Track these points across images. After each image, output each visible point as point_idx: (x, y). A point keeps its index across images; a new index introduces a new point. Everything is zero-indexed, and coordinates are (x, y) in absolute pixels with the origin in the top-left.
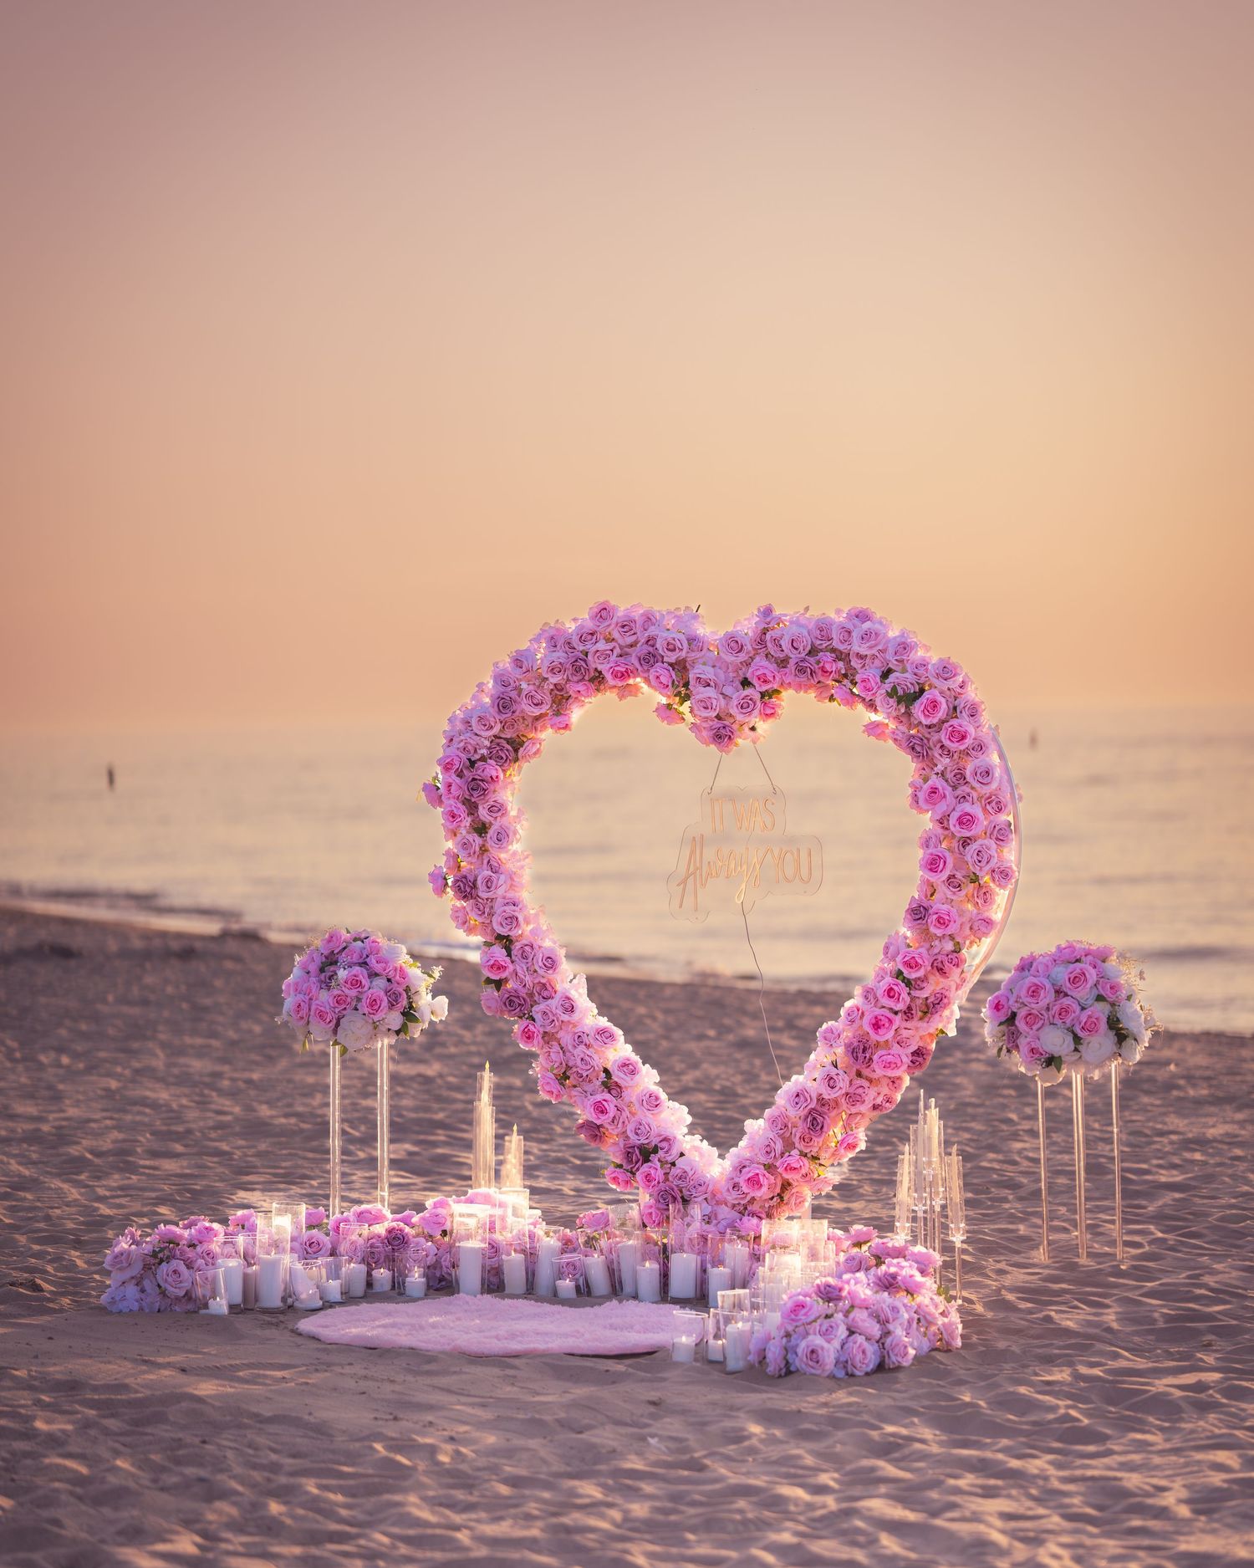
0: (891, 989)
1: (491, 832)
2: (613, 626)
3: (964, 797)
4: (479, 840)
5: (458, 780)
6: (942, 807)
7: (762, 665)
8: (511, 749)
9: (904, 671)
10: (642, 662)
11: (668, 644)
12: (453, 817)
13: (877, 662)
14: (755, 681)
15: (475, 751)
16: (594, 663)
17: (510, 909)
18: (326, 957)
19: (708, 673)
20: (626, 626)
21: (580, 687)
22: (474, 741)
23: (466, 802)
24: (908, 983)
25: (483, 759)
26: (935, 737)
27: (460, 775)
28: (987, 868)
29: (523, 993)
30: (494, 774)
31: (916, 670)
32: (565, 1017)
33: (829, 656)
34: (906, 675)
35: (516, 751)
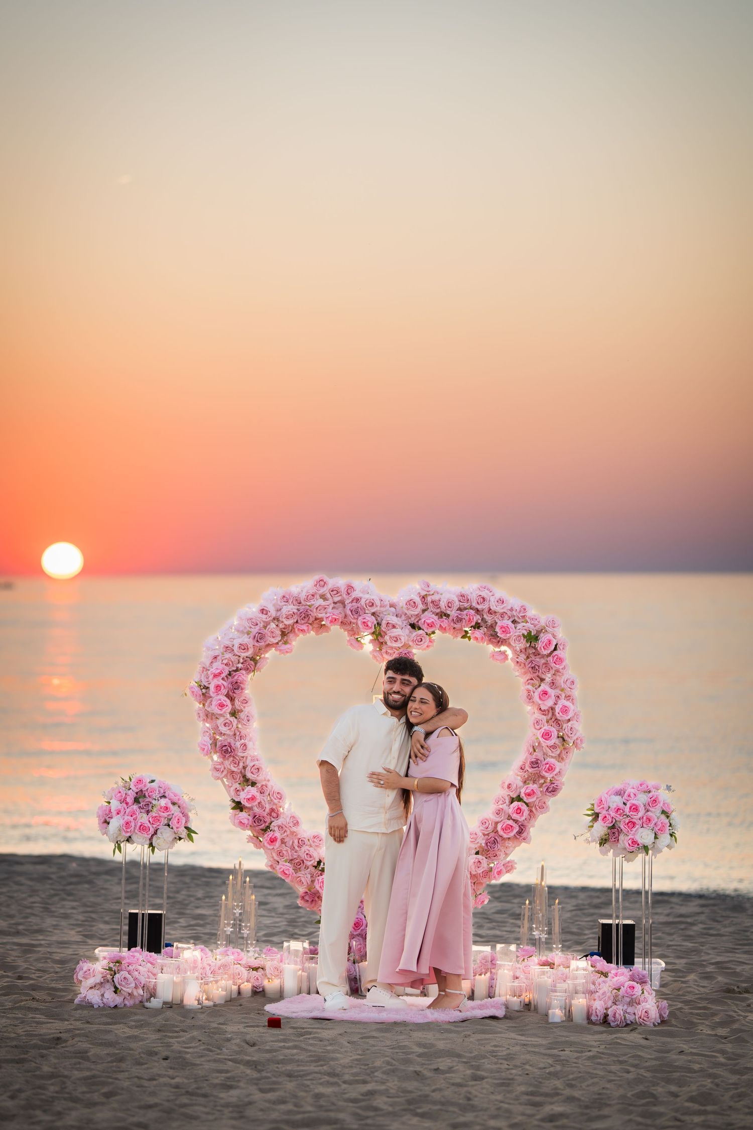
0: (519, 809)
1: (242, 715)
2: (328, 591)
3: (558, 697)
4: (235, 720)
5: (224, 683)
6: (550, 703)
7: (429, 617)
8: (252, 663)
9: (527, 622)
10: (354, 613)
11: (370, 602)
12: (222, 707)
13: (506, 617)
14: (424, 627)
15: (233, 666)
16: (315, 614)
17: (256, 763)
18: (137, 793)
19: (394, 620)
20: (335, 591)
21: (304, 627)
22: (234, 659)
23: (227, 696)
24: (527, 804)
25: (237, 670)
26: (543, 661)
27: (223, 679)
28: (575, 738)
29: (265, 814)
30: (245, 679)
31: (533, 622)
32: (294, 829)
33: (472, 612)
34: (529, 625)
35: (256, 664)
